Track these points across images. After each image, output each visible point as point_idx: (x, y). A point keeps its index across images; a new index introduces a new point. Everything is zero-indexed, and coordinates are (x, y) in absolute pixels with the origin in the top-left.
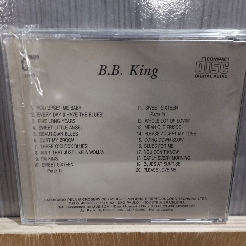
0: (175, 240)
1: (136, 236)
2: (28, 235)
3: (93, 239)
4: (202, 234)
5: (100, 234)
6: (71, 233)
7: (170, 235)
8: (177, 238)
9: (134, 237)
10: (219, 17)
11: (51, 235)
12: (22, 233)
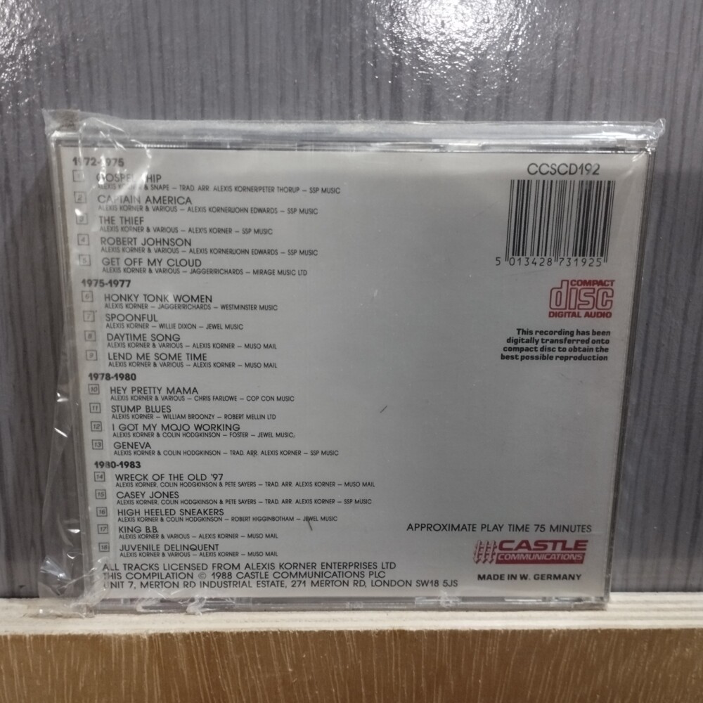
0: (494, 651)
1: (395, 640)
2: (120, 637)
3: (284, 647)
4: (561, 635)
5: (304, 636)
6: (229, 631)
7: (480, 638)
8: (498, 647)
9: (390, 642)
10: (591, 96)
11: (179, 638)
12: (104, 633)
